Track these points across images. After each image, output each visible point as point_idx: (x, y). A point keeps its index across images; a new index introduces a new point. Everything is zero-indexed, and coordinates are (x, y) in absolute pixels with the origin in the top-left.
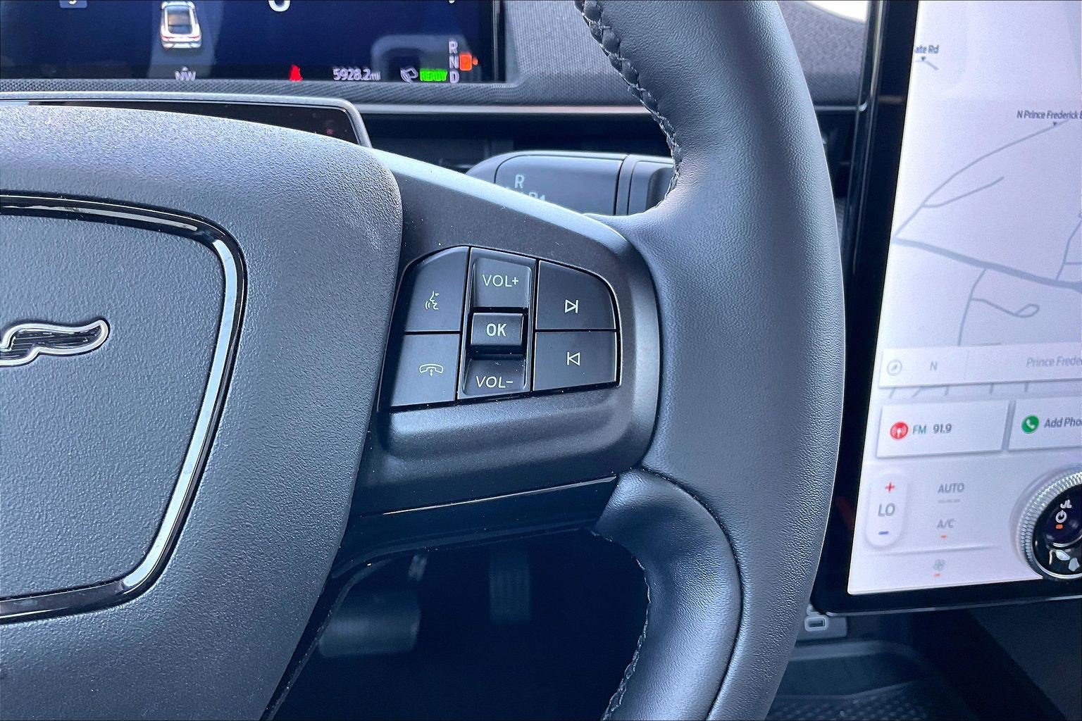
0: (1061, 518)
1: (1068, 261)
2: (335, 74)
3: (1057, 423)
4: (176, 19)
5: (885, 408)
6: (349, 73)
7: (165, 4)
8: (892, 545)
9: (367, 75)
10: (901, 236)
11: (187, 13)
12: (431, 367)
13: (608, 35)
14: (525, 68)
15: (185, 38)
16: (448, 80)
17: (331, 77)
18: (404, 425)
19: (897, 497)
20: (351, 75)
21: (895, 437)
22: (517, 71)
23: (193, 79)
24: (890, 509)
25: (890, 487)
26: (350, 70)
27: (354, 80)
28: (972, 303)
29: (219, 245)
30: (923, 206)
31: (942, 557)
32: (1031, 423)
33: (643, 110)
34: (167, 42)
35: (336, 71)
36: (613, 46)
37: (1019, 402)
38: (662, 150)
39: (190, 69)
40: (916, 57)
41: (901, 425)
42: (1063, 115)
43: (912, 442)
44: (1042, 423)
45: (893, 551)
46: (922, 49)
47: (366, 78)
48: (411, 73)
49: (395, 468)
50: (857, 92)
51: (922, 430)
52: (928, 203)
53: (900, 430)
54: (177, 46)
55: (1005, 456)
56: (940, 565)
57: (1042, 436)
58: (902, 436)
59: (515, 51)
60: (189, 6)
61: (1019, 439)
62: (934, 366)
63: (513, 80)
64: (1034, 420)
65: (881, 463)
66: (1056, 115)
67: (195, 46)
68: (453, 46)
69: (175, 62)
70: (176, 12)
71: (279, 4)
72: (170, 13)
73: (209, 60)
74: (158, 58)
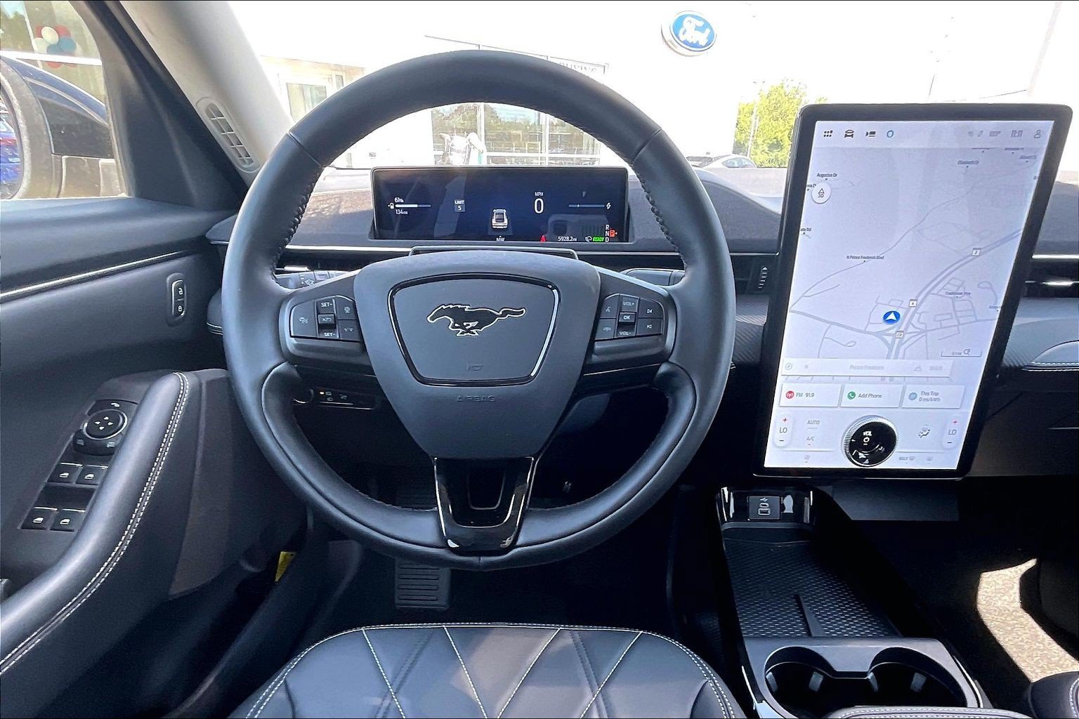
0: (866, 440)
1: (871, 322)
3: (864, 396)
4: (498, 217)
5: (784, 385)
7: (496, 210)
8: (784, 447)
10: (792, 309)
11: (503, 214)
12: (607, 329)
13: (666, 230)
14: (637, 237)
15: (501, 224)
16: (604, 241)
17: (557, 240)
18: (597, 346)
19: (788, 425)
20: (564, 239)
21: (788, 397)
22: (633, 237)
23: (503, 241)
24: (785, 430)
25: (785, 420)
27: (566, 242)
28: (825, 340)
29: (555, 291)
30: (802, 296)
31: (809, 454)
32: (852, 395)
33: (677, 254)
34: (494, 226)
35: (558, 237)
36: (667, 233)
37: (846, 385)
38: (681, 267)
39: (503, 237)
40: (801, 233)
41: (790, 392)
42: (868, 258)
43: (795, 401)
44: (857, 395)
45: (785, 449)
46: (804, 230)
48: (589, 238)
49: (595, 358)
50: (775, 247)
51: (801, 395)
52: (806, 295)
53: (790, 394)
55: (839, 409)
56: (807, 457)
57: (857, 401)
58: (791, 397)
59: (633, 229)
60: (505, 211)
61: (846, 401)
62: (806, 367)
63: (631, 242)
64: (854, 394)
65: (782, 408)
66: (865, 258)
67: (505, 227)
68: (607, 227)
69: (497, 234)
70: (499, 214)
71: (539, 210)
72: (496, 214)
73: (510, 233)
74: (490, 233)
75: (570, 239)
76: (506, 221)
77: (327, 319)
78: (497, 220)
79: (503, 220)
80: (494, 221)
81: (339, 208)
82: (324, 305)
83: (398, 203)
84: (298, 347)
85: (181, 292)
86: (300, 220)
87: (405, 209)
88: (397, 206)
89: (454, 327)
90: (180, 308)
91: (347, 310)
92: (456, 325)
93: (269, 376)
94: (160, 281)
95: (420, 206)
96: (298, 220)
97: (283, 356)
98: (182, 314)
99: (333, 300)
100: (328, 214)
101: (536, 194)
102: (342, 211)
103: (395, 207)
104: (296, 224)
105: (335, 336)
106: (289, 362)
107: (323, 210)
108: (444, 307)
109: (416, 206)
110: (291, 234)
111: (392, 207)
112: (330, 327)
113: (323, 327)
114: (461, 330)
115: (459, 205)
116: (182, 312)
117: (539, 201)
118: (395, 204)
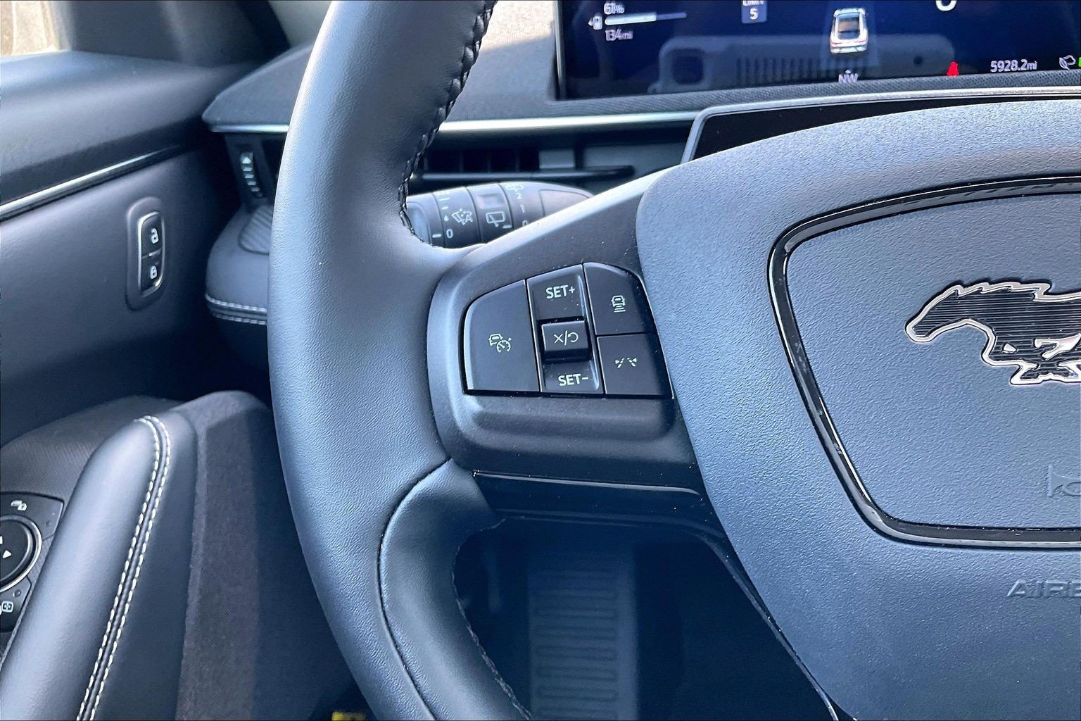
2: (992, 66)
4: (845, 26)
6: (1006, 65)
7: (837, 13)
9: (1024, 65)
11: (857, 19)
15: (852, 42)
17: (987, 70)
20: (1008, 66)
23: (855, 81)
26: (1007, 61)
27: (1012, 71)
34: (834, 48)
35: (993, 64)
39: (854, 71)
47: (1023, 68)
48: (1070, 60)
54: (844, 51)
60: (859, 13)
67: (861, 49)
69: (839, 65)
70: (846, 19)
71: (945, 4)
72: (841, 20)
73: (873, 61)
74: (824, 64)
75: (1020, 64)
76: (864, 35)
77: (566, 337)
78: (845, 34)
79: (856, 33)
80: (834, 38)
82: (553, 293)
83: (611, 16)
84: (483, 421)
85: (154, 239)
86: (476, 54)
87: (625, 28)
88: (608, 22)
89: (997, 355)
90: (153, 270)
91: (619, 303)
92: (1008, 349)
93: (404, 504)
94: (115, 216)
95: (662, 17)
96: (471, 53)
97: (442, 447)
98: (158, 283)
99: (580, 279)
103: (604, 24)
104: (467, 65)
105: (591, 382)
106: (458, 463)
108: (962, 291)
109: (653, 17)
110: (453, 94)
111: (597, 25)
112: (577, 358)
113: (555, 360)
114: (1026, 366)
115: (753, 6)
116: (156, 279)
118: (605, 17)
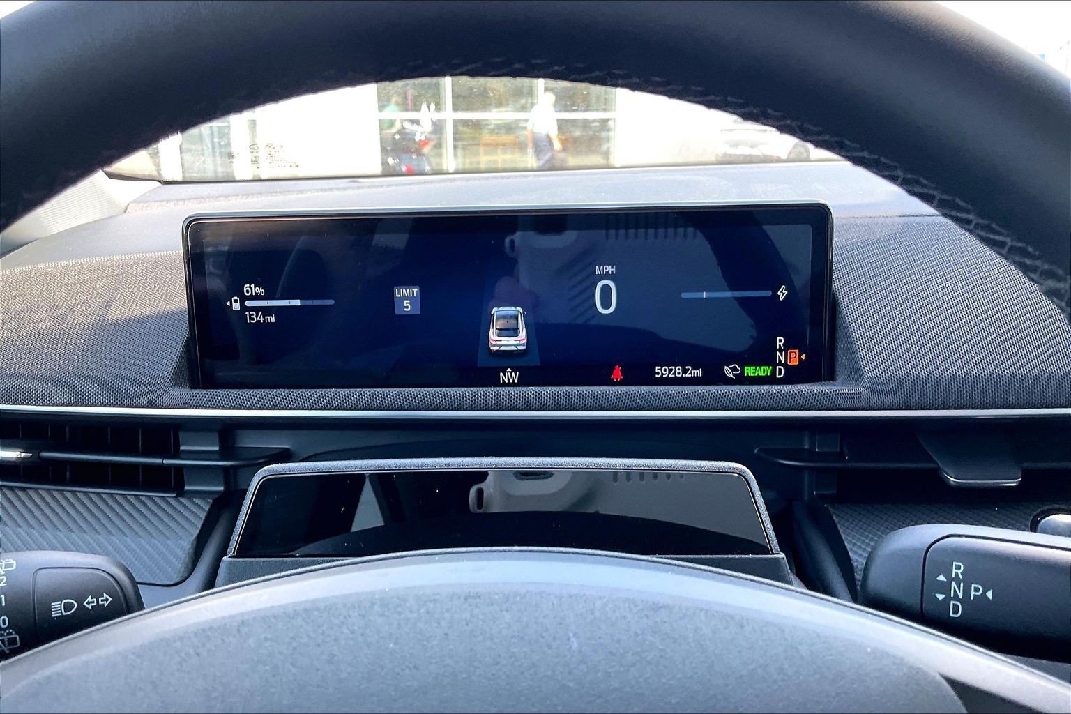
4: (504, 324)
6: (671, 370)
7: (495, 310)
9: (689, 372)
11: (515, 317)
15: (512, 341)
34: (493, 346)
35: (657, 369)
39: (514, 370)
47: (688, 375)
48: (734, 369)
54: (503, 348)
60: (517, 311)
67: (521, 348)
68: (780, 342)
69: (500, 363)
70: (504, 317)
71: (606, 304)
72: (498, 318)
73: (534, 360)
74: (482, 361)
75: (685, 371)
76: (523, 334)
78: (504, 332)
79: (515, 332)
80: (493, 335)
81: (108, 305)
83: (252, 298)
87: (266, 311)
88: (248, 303)
95: (308, 302)
100: (81, 320)
101: (600, 270)
102: (115, 314)
103: (242, 304)
107: (71, 310)
109: (297, 303)
111: (236, 307)
115: (407, 298)
117: (607, 288)
118: (244, 299)
